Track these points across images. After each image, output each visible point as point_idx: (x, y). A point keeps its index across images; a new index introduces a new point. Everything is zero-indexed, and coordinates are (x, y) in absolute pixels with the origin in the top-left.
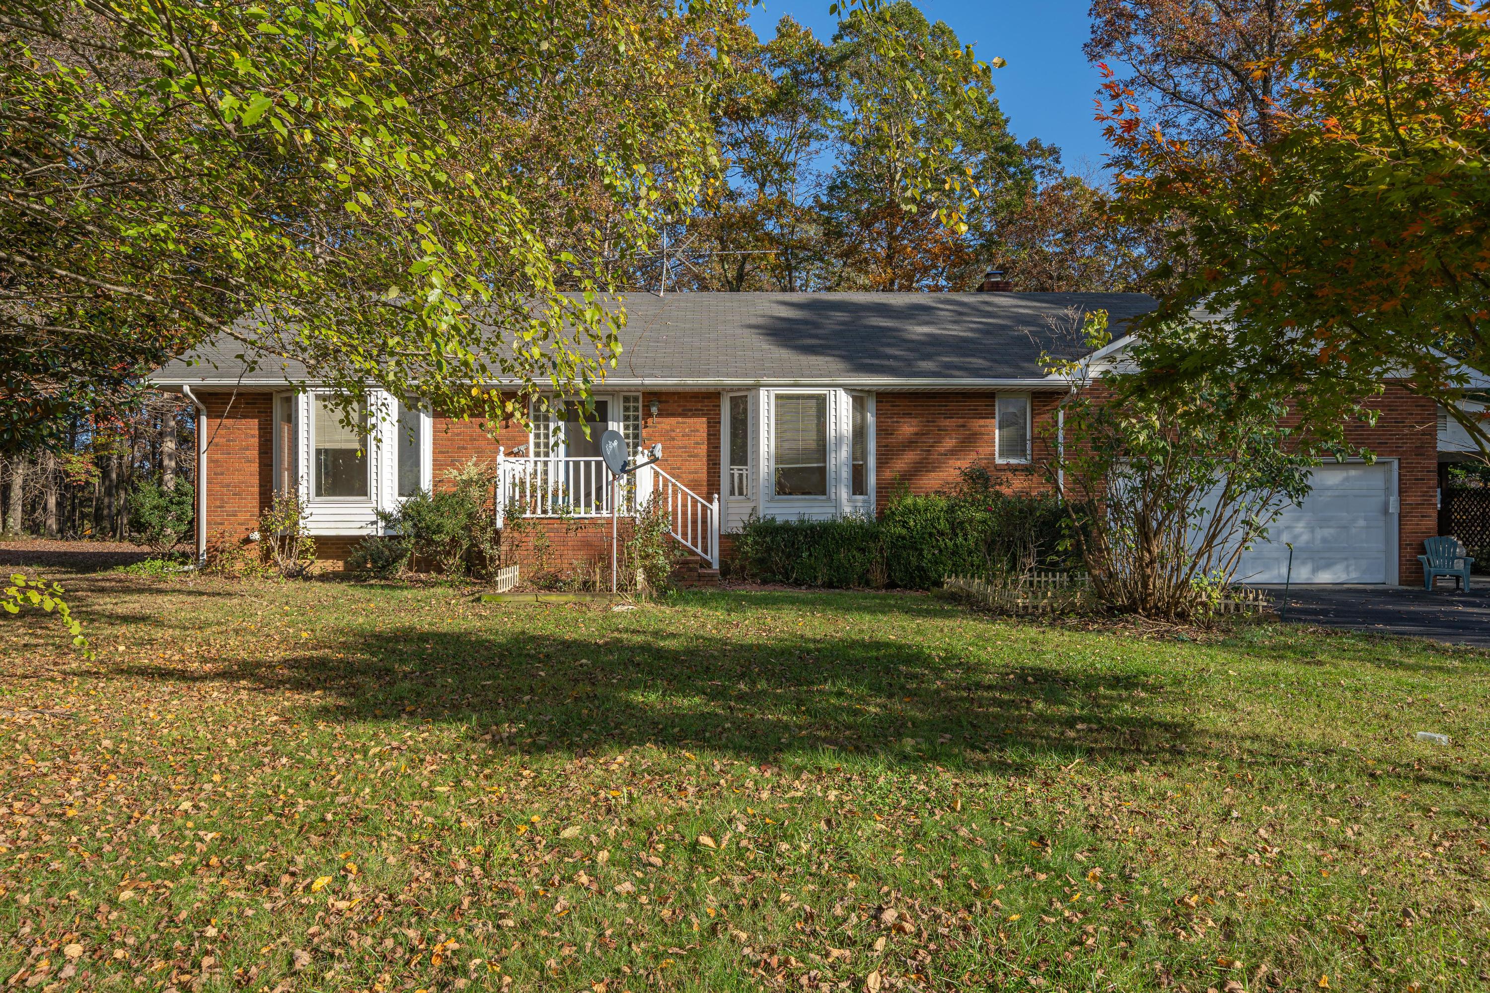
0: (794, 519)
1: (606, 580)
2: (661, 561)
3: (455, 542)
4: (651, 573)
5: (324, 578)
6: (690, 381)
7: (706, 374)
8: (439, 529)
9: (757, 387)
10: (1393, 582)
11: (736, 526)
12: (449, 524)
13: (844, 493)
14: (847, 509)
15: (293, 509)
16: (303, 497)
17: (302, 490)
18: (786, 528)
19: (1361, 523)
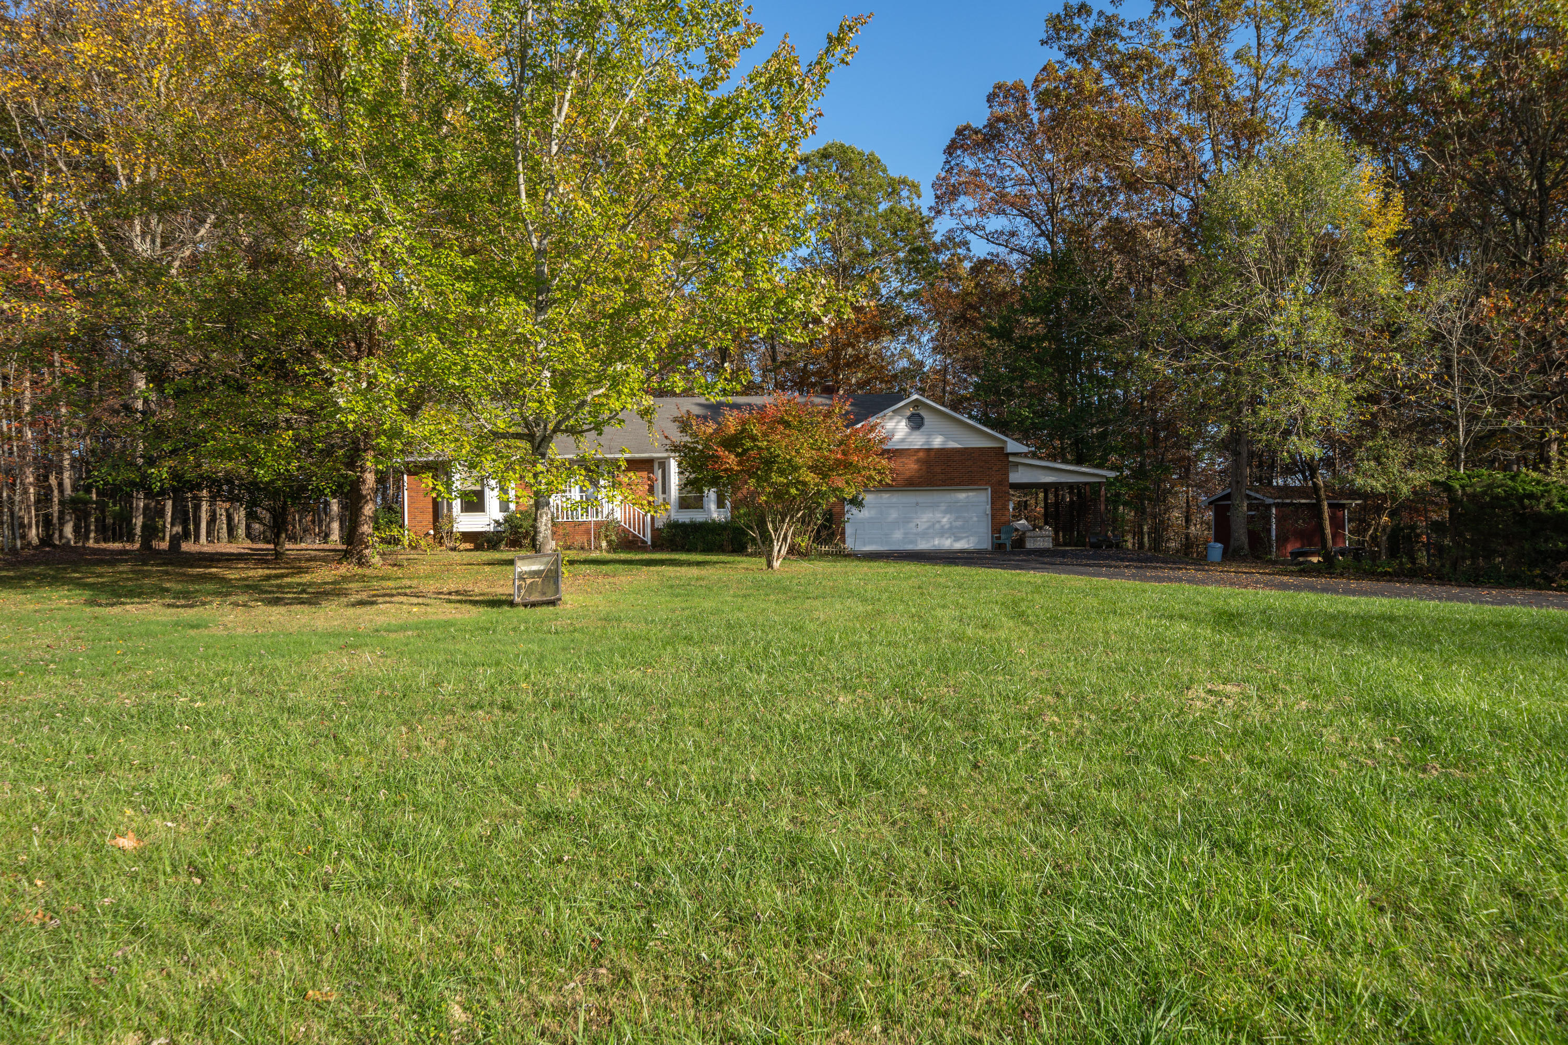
0: (687, 521)
1: (590, 545)
2: (613, 537)
3: (527, 533)
4: (610, 543)
5: (467, 550)
6: (637, 455)
7: (645, 452)
8: (521, 526)
9: (669, 457)
10: (990, 548)
11: (659, 524)
12: (525, 524)
13: (713, 507)
14: (715, 516)
15: (451, 520)
16: (454, 514)
17: (454, 510)
18: (684, 525)
19: (975, 519)
